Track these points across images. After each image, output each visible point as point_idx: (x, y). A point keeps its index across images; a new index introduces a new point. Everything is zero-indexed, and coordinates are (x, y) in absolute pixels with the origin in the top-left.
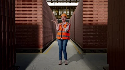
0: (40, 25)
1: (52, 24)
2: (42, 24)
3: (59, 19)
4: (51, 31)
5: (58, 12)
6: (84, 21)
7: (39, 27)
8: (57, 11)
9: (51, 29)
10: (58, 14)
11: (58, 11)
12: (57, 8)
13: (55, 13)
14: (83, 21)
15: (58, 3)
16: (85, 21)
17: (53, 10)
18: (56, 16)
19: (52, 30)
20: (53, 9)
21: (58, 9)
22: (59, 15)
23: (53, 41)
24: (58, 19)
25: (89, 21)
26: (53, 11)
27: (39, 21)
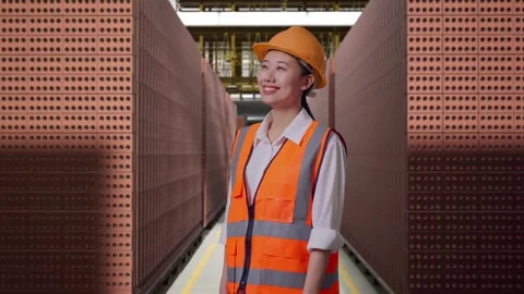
0: (119, 152)
1: (204, 129)
2: (130, 143)
3: (244, 96)
4: (194, 170)
5: (239, 59)
6: (414, 123)
7: (112, 162)
8: (233, 55)
9: (199, 161)
10: (238, 69)
11: (239, 51)
12: (233, 38)
13: (223, 63)
14: (410, 123)
15: (237, 10)
16: (421, 123)
17: (211, 51)
18: (224, 80)
19: (204, 163)
20: (211, 45)
21: (238, 44)
22: (245, 74)
23: (210, 227)
24: (235, 97)
25: (447, 123)
26: (211, 56)
27: (112, 123)
